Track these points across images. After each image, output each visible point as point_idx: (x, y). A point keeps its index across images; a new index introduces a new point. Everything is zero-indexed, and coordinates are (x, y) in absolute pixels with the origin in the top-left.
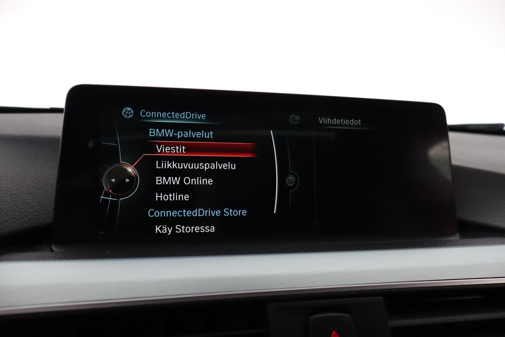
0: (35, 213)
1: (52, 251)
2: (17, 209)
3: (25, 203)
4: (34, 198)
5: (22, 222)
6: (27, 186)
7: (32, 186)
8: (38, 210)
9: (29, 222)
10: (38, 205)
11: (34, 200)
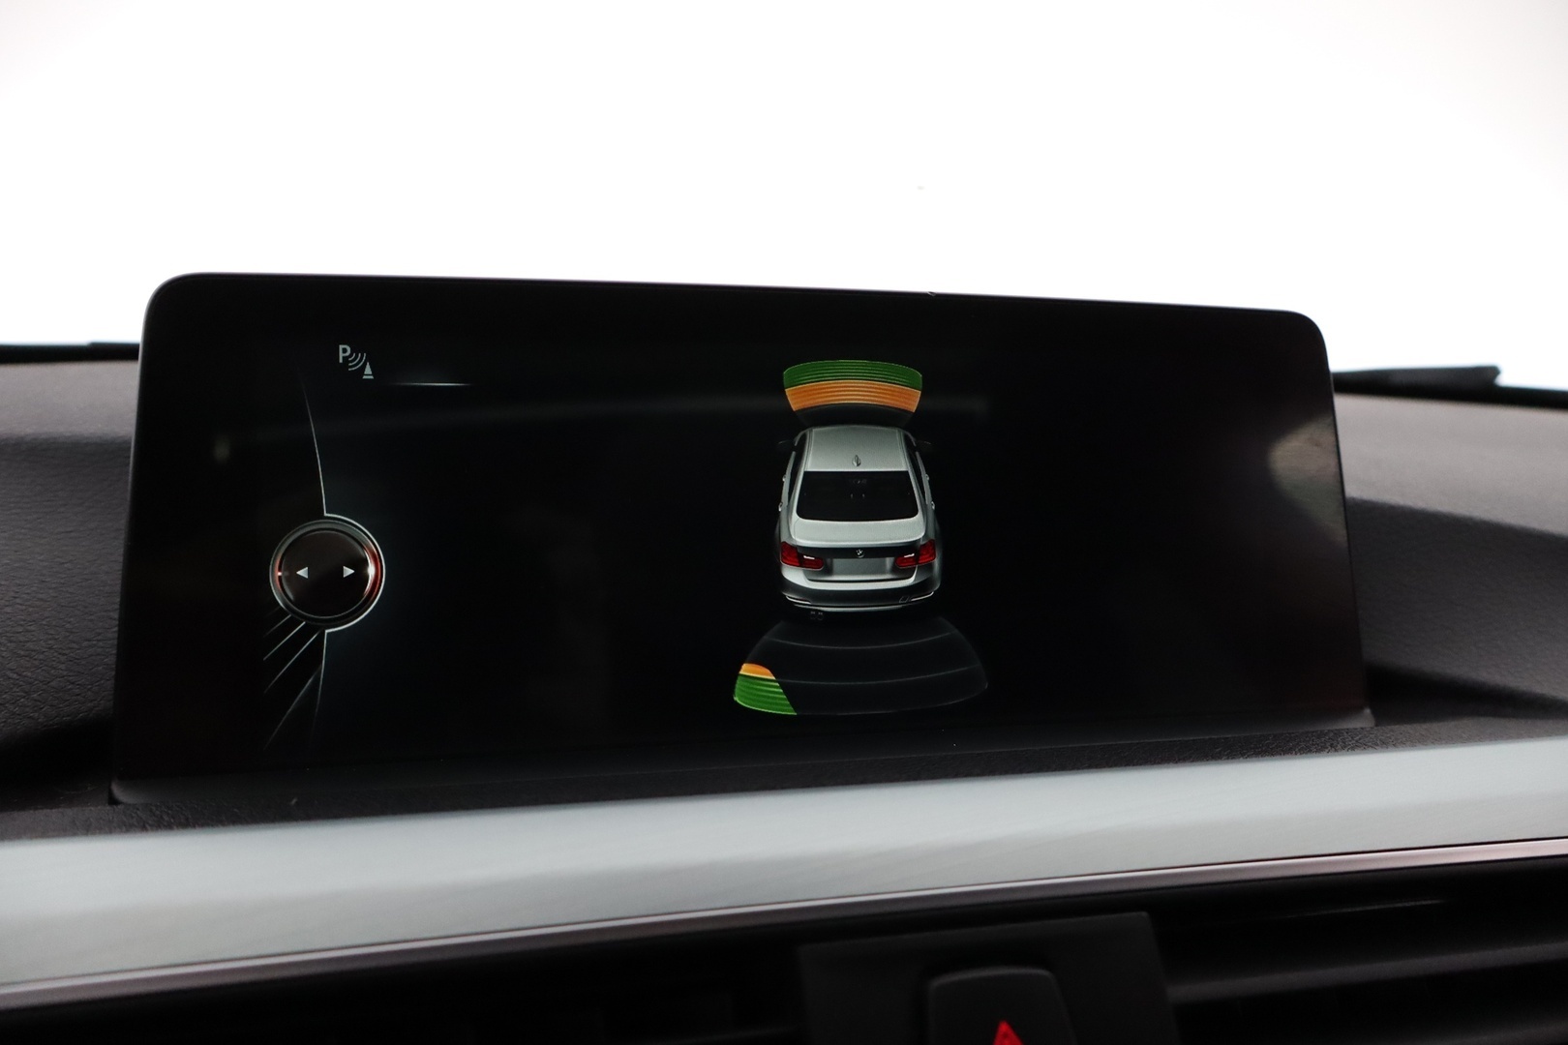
0: (53, 684)
1: (113, 801)
3: (22, 653)
4: (50, 637)
5: (14, 714)
6: (27, 597)
7: (40, 596)
8: (65, 673)
9: (36, 711)
10: (63, 658)
11: (50, 642)
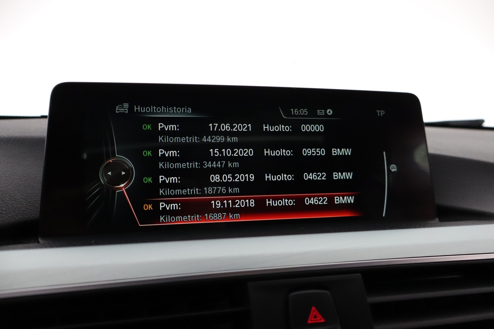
0: (22, 209)
1: (38, 243)
2: (5, 204)
3: (13, 199)
4: (22, 195)
5: (9, 217)
6: (15, 183)
7: (20, 183)
8: (26, 206)
9: (16, 217)
10: (25, 201)
